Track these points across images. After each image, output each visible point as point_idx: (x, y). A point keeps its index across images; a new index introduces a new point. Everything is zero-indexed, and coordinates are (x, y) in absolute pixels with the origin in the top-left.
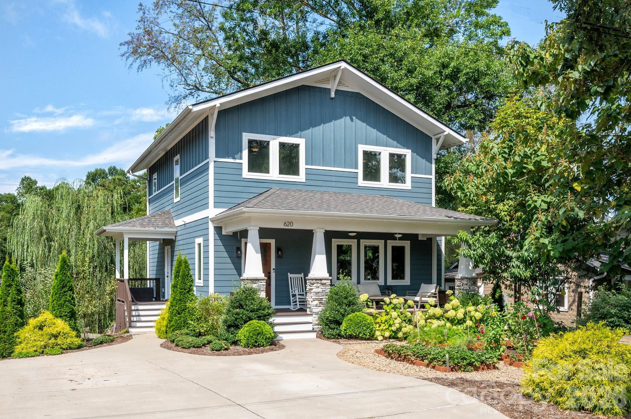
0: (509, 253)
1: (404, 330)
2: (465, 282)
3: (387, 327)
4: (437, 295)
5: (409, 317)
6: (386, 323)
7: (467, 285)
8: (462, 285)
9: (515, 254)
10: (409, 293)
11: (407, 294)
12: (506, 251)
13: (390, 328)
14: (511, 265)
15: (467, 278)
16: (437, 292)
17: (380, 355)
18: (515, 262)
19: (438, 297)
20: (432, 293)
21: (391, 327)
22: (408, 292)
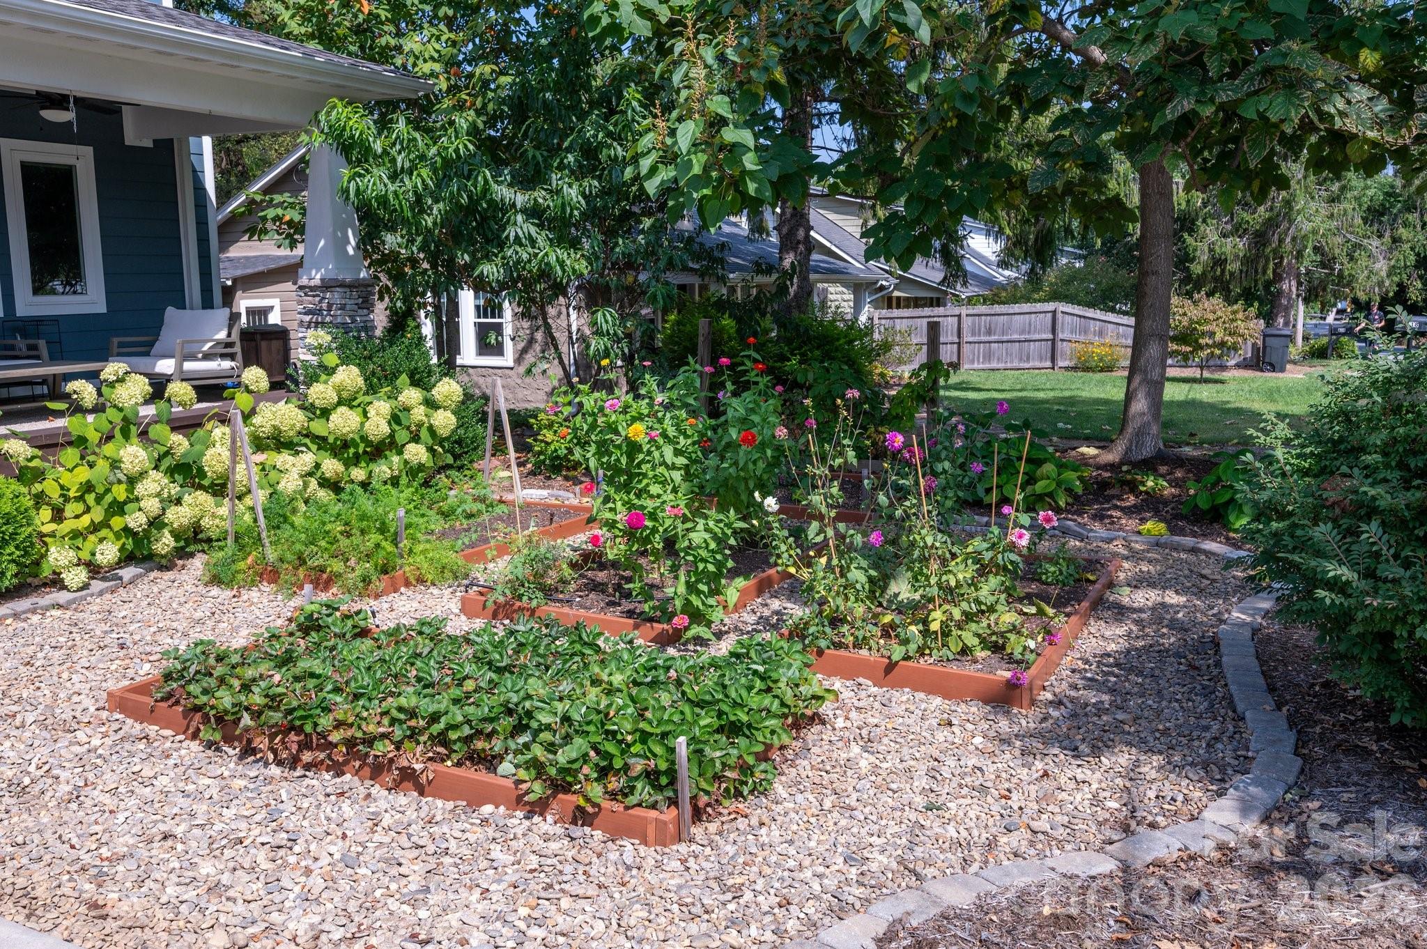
0: (503, 192)
1: (179, 516)
2: (335, 297)
3: (97, 514)
4: (237, 349)
5: (184, 455)
6: (90, 499)
7: (343, 307)
8: (329, 310)
9: (521, 199)
10: (121, 345)
11: (116, 350)
12: (495, 187)
13: (117, 523)
14: (512, 235)
15: (342, 285)
16: (235, 336)
17: (152, 729)
18: (521, 226)
19: (239, 356)
20: (218, 343)
21: (122, 513)
22: (116, 340)
